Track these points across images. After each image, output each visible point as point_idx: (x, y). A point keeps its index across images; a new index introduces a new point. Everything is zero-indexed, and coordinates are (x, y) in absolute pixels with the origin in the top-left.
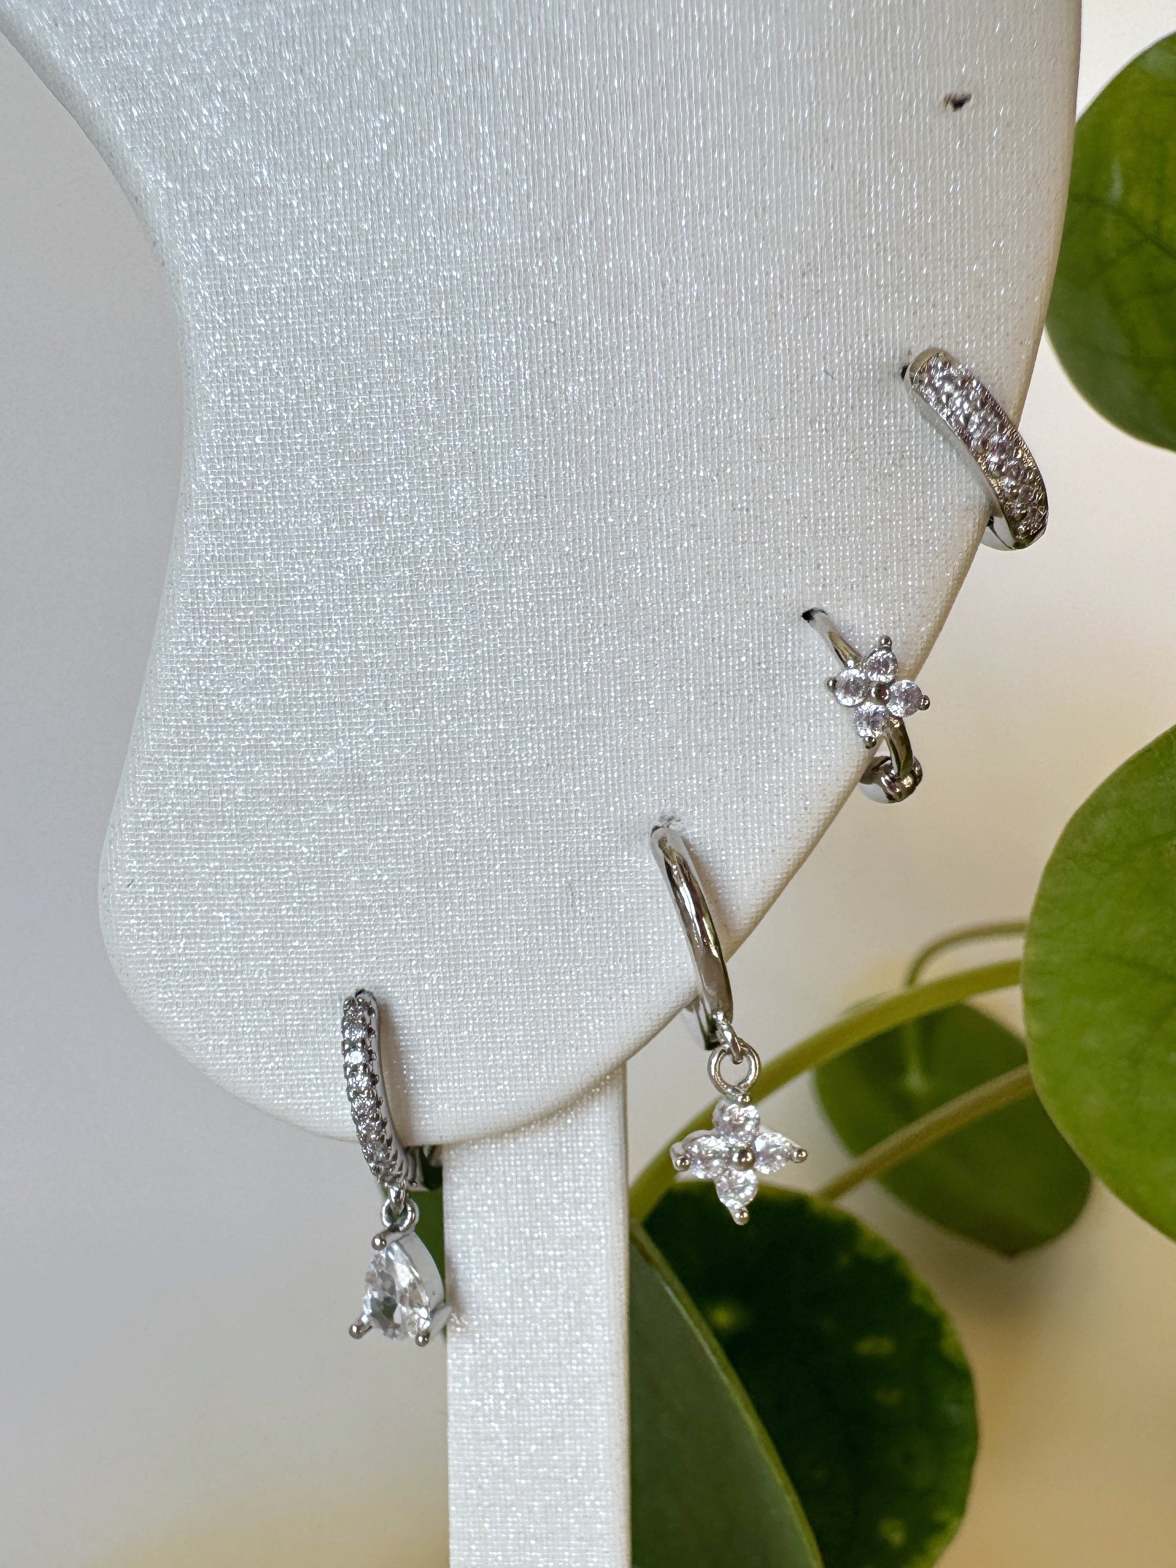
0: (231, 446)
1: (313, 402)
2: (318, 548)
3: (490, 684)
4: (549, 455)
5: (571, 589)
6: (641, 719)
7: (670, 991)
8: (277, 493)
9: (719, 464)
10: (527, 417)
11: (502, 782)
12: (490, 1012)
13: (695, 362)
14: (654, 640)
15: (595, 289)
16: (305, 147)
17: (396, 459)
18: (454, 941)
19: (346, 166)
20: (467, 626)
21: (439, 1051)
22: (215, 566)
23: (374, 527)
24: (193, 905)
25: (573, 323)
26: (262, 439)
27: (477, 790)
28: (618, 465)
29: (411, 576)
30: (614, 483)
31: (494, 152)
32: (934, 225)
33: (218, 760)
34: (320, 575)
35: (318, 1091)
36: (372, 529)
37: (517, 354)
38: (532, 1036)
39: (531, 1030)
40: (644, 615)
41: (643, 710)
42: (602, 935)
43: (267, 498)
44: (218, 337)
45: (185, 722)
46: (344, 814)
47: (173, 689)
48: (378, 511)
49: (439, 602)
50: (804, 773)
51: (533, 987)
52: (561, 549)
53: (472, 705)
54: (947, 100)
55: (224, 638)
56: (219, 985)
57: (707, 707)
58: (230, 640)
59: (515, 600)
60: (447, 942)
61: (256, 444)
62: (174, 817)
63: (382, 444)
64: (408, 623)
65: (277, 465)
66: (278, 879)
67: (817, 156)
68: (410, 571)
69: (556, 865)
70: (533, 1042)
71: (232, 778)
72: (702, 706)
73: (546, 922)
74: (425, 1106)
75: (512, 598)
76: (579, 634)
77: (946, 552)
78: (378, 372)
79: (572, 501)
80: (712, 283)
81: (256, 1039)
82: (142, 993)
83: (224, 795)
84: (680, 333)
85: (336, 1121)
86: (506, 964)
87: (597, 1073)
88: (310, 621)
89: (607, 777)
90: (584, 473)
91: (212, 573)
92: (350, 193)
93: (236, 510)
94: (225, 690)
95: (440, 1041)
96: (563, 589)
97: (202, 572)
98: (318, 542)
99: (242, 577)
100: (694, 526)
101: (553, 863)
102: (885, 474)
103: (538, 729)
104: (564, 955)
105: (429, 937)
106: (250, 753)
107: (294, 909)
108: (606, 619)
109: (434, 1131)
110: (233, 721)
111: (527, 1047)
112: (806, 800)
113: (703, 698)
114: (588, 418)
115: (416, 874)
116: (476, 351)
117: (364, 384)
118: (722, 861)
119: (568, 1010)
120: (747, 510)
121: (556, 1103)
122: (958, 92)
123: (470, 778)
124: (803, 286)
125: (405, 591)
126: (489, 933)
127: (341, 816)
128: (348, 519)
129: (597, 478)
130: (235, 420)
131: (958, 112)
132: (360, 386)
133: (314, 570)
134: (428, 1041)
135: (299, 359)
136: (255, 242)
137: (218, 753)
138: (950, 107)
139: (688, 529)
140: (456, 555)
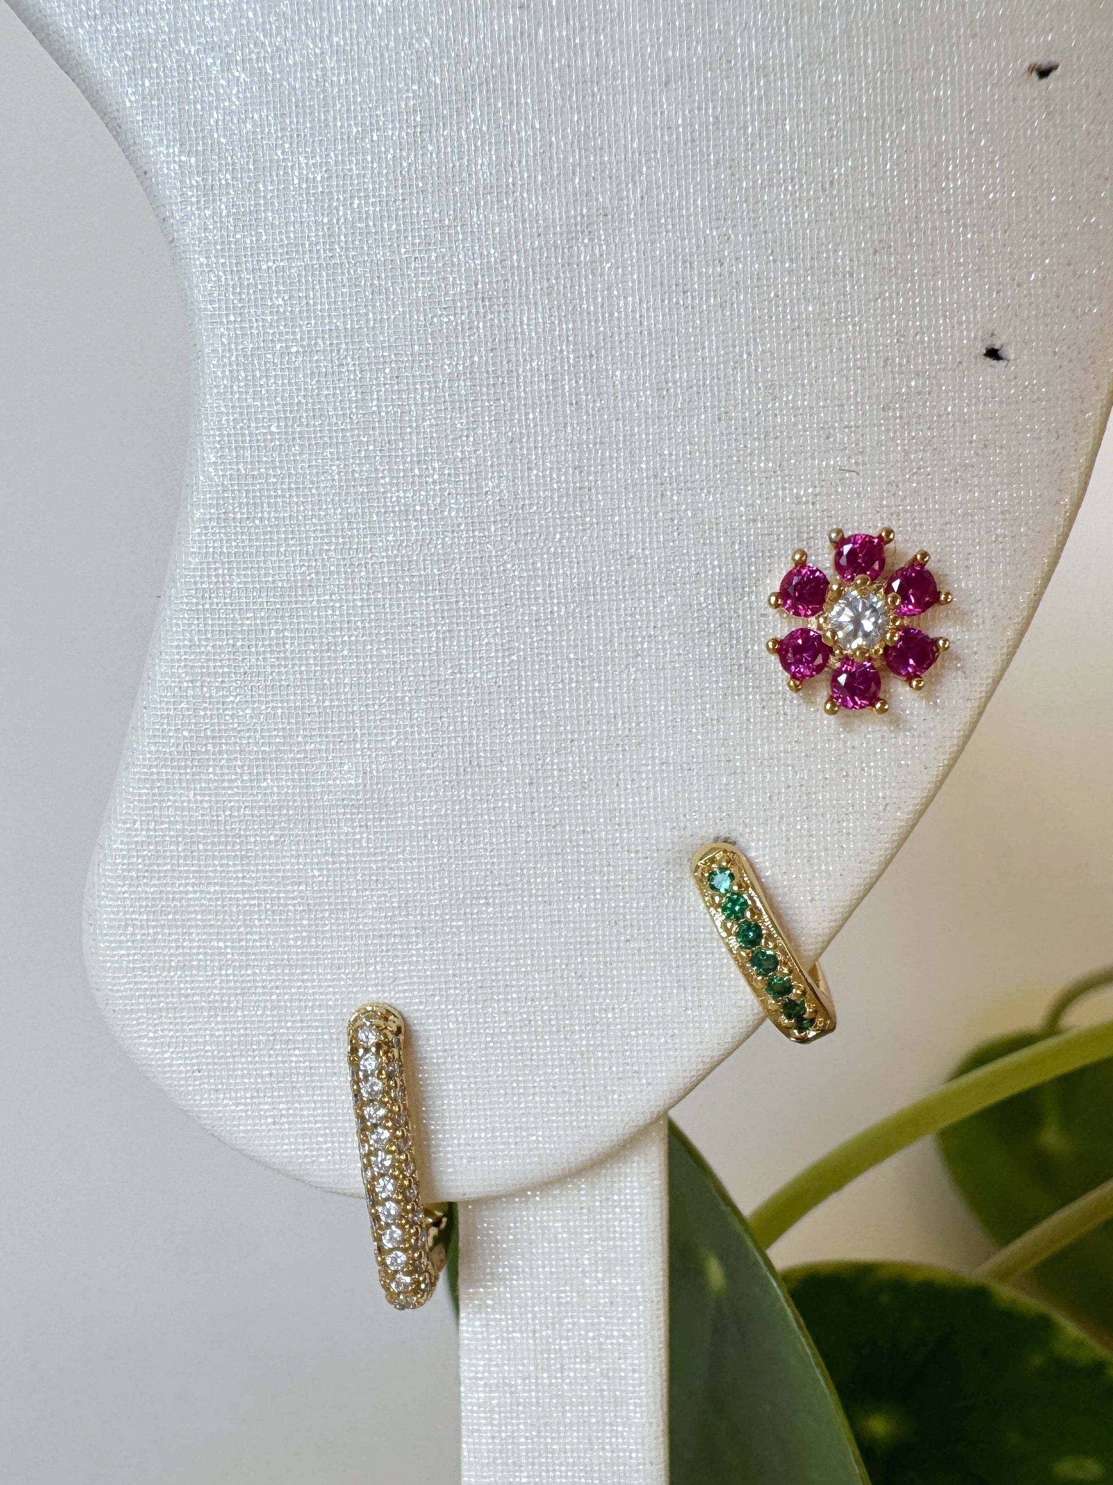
0: (243, 435)
1: (335, 388)
2: (337, 544)
3: (527, 691)
4: (595, 444)
5: (617, 588)
6: (694, 730)
7: (726, 1030)
8: (293, 486)
9: (783, 455)
10: (571, 404)
11: (539, 798)
12: (522, 1054)
13: (756, 344)
14: (709, 645)
15: (647, 266)
16: (330, 119)
17: (425, 448)
18: (482, 974)
19: (375, 138)
20: (502, 629)
21: (464, 1097)
22: (223, 563)
23: (400, 521)
24: (190, 934)
25: (622, 304)
26: (278, 427)
27: (510, 808)
28: (671, 455)
29: (439, 575)
30: (666, 474)
31: (537, 126)
32: (1018, 198)
33: (222, 774)
34: (338, 573)
35: (326, 1142)
36: (397, 524)
37: (560, 336)
38: (568, 1080)
39: (568, 1074)
40: (698, 618)
41: (697, 720)
42: (649, 968)
43: (283, 490)
44: (232, 318)
45: (186, 733)
46: (361, 833)
47: (174, 696)
48: (405, 505)
49: (470, 602)
50: (876, 789)
51: (571, 1025)
52: (606, 544)
53: (506, 714)
54: (1031, 69)
55: (231, 642)
56: (217, 1023)
57: (768, 717)
58: (239, 644)
59: (555, 601)
60: (475, 975)
61: (272, 433)
62: (171, 837)
63: (410, 433)
64: (436, 625)
65: (294, 455)
66: (286, 905)
67: (890, 127)
68: (439, 570)
69: (598, 891)
70: (570, 1087)
71: (237, 794)
72: (762, 716)
73: (586, 953)
74: (448, 1159)
75: (552, 598)
76: (627, 637)
77: (1034, 548)
78: (407, 355)
79: (619, 493)
80: (775, 261)
81: (257, 1084)
82: (130, 1032)
83: (228, 813)
84: (739, 316)
85: (348, 1176)
86: (540, 999)
87: (641, 1123)
88: (327, 622)
89: (655, 793)
90: (633, 463)
91: (220, 571)
92: (380, 167)
93: (247, 504)
94: (232, 698)
95: (465, 1086)
96: (608, 589)
97: (209, 569)
98: (337, 537)
99: (253, 575)
100: (754, 521)
101: (594, 888)
102: (966, 465)
103: (579, 740)
104: (607, 990)
105: (455, 969)
106: (258, 766)
107: (303, 939)
108: (656, 621)
109: (457, 1187)
110: (239, 732)
111: (564, 1092)
112: (879, 819)
113: (763, 708)
114: (638, 406)
115: (440, 900)
116: (515, 333)
117: (392, 369)
118: (785, 887)
119: (611, 1052)
120: (813, 504)
121: (595, 1155)
122: (1043, 60)
123: (503, 794)
124: (875, 264)
125: (434, 590)
126: (521, 966)
127: (358, 836)
128: (371, 514)
129: (647, 469)
130: (248, 407)
131: (1044, 81)
132: (387, 371)
133: (332, 568)
134: (451, 1087)
135: (320, 341)
136: (274, 218)
137: (222, 767)
138: (1034, 74)
139: (748, 524)
140: (491, 552)
